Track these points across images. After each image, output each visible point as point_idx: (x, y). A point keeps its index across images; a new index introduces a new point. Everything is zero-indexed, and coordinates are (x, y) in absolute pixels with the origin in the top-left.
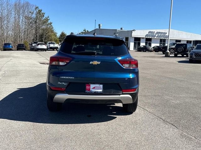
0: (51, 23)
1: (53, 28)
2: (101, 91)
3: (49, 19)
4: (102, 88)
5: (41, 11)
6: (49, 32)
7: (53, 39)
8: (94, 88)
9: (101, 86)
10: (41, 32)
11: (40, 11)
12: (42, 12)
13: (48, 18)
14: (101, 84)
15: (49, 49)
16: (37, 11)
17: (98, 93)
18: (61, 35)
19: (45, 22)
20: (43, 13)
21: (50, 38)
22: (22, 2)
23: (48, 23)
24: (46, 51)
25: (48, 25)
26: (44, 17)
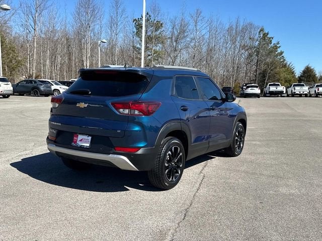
0: (282, 53)
1: (285, 60)
2: (88, 145)
3: (280, 47)
4: (90, 141)
5: (268, 34)
6: (276, 68)
7: (282, 78)
8: (81, 140)
9: (90, 138)
10: (263, 67)
11: (265, 35)
12: (269, 36)
13: (278, 46)
14: (89, 135)
15: (267, 95)
16: (262, 35)
17: (84, 148)
18: (304, 72)
19: (271, 52)
20: (270, 38)
21: (277, 76)
22: (242, 24)
23: (277, 53)
24: (259, 97)
25: (277, 56)
26: (272, 44)
